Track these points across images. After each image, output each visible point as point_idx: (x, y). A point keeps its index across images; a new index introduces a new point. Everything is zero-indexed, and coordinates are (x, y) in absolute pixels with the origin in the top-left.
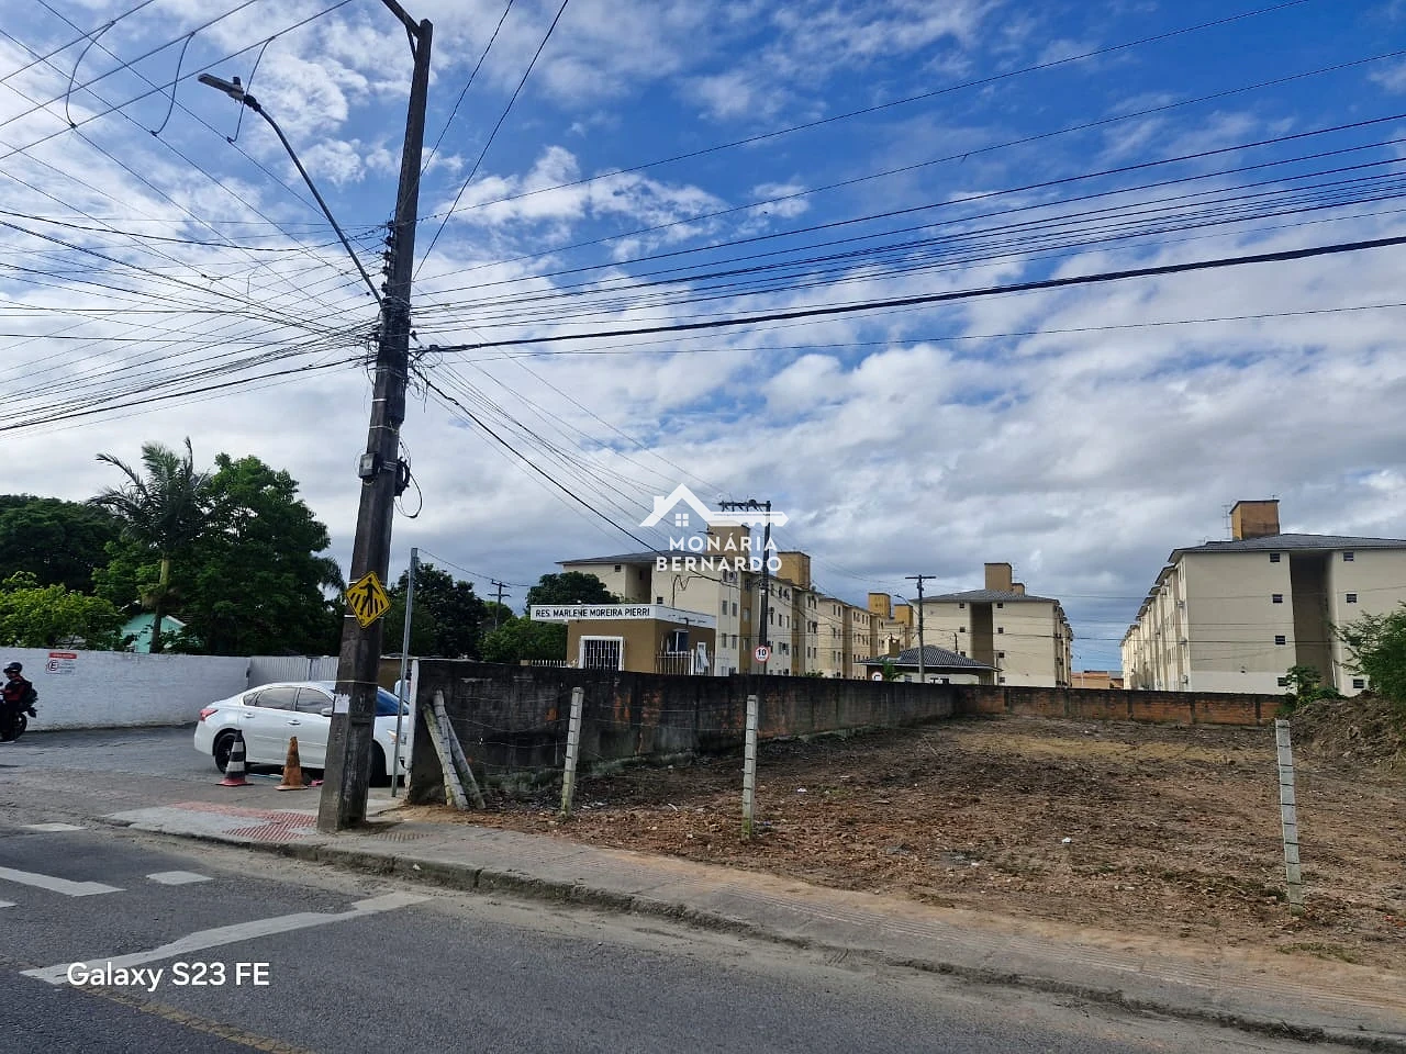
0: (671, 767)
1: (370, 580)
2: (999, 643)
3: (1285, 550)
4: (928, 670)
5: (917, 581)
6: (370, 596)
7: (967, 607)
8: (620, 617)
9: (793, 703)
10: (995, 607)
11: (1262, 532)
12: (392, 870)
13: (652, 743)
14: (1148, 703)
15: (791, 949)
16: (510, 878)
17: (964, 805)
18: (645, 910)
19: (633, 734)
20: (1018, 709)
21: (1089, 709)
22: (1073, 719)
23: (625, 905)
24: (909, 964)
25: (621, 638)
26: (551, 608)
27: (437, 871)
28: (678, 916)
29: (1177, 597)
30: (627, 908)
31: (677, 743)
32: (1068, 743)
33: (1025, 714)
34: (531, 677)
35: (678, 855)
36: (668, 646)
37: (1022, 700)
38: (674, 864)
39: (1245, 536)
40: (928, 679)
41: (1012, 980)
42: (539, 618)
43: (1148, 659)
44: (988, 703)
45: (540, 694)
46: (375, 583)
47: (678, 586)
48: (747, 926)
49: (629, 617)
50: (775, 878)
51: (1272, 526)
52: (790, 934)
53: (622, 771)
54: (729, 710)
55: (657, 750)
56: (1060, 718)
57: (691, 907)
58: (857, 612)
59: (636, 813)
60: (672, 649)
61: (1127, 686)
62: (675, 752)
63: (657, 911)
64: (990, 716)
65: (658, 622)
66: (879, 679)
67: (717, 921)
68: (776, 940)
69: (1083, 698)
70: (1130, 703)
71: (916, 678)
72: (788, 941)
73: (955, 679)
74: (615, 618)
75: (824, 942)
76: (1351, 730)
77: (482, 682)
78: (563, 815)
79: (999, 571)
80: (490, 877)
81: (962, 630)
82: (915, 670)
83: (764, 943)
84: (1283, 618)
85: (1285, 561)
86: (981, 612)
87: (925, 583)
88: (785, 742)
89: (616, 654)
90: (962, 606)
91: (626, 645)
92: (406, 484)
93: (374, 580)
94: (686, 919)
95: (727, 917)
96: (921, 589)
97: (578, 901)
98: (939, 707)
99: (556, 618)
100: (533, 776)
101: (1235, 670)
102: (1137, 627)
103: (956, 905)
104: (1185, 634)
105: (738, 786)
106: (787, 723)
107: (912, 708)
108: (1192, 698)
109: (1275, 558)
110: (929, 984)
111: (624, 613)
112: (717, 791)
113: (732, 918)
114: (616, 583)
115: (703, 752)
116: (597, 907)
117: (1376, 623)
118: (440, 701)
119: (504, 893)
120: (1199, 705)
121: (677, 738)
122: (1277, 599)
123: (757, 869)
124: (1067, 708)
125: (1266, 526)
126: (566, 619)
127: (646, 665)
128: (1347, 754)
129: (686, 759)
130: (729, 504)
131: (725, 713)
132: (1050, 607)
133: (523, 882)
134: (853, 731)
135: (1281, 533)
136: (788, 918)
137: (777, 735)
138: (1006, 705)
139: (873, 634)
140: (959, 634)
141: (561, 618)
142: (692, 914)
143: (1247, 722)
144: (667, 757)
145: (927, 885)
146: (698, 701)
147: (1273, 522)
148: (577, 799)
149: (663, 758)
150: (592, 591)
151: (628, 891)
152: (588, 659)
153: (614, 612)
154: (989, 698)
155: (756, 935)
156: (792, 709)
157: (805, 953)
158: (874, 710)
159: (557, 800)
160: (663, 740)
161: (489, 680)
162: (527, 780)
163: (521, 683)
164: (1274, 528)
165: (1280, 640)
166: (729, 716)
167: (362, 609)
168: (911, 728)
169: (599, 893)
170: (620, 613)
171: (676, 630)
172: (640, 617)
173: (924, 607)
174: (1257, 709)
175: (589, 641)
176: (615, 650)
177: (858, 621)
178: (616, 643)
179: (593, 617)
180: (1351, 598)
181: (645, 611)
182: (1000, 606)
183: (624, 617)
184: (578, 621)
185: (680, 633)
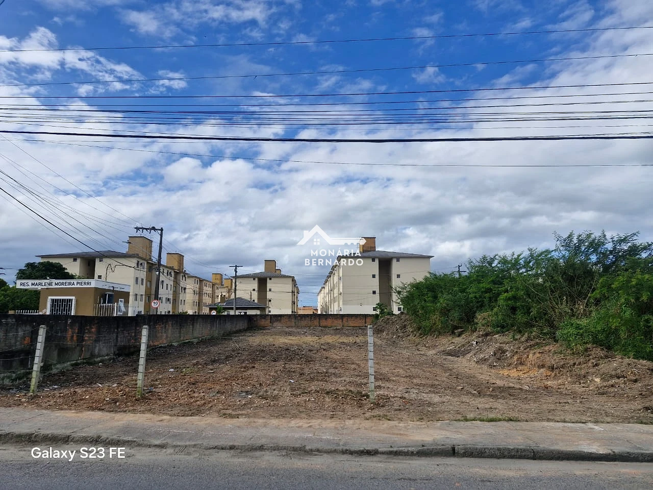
0: (101, 364)
2: (269, 295)
3: (377, 257)
4: (237, 309)
5: (235, 268)
7: (256, 279)
8: (73, 286)
9: (171, 327)
10: (268, 279)
11: (370, 250)
13: (90, 352)
14: (326, 319)
15: (158, 450)
17: (248, 370)
19: (78, 348)
20: (275, 324)
21: (304, 323)
22: (298, 327)
23: (65, 440)
24: (215, 448)
25: (73, 298)
26: (30, 282)
28: (97, 441)
29: (338, 276)
30: (67, 441)
31: (105, 351)
32: (294, 338)
33: (278, 326)
34: (14, 320)
35: (100, 410)
36: (102, 301)
37: (277, 320)
38: (97, 415)
39: (364, 251)
40: (237, 313)
41: (261, 448)
42: (22, 287)
43: (327, 301)
44: (263, 322)
45: (19, 329)
47: (109, 270)
48: (135, 441)
49: (79, 286)
50: (152, 415)
51: (373, 247)
52: (157, 442)
53: (71, 368)
54: (135, 333)
55: (93, 356)
56: (292, 327)
57: (104, 436)
58: (206, 282)
59: (76, 390)
60: (104, 302)
61: (319, 312)
62: (103, 356)
64: (263, 328)
65: (96, 289)
66: (215, 314)
67: (119, 441)
68: (150, 446)
69: (301, 318)
70: (319, 319)
71: (232, 313)
72: (156, 446)
73: (249, 312)
74: (70, 286)
75: (174, 443)
76: (396, 327)
78: (31, 395)
79: (270, 264)
81: (254, 290)
82: (232, 309)
83: (144, 448)
84: (375, 284)
85: (377, 261)
86: (262, 281)
87: (238, 269)
88: (165, 347)
89: (70, 307)
90: (254, 279)
91: (77, 301)
95: (125, 439)
96: (236, 272)
98: (242, 325)
99: (33, 287)
100: (14, 375)
101: (358, 304)
102: (324, 288)
103: (240, 417)
104: (341, 290)
105: (136, 371)
106: (167, 337)
107: (229, 326)
108: (343, 316)
109: (373, 260)
110: (223, 456)
111: (76, 284)
112: (125, 375)
113: (126, 439)
114: (73, 268)
115: (119, 355)
116: (48, 443)
117: (406, 286)
120: (345, 319)
121: (105, 349)
122: (374, 276)
123: (143, 412)
124: (295, 323)
125: (371, 248)
126: (39, 288)
127: (89, 312)
128: (395, 337)
129: (110, 360)
130: (141, 228)
131: (133, 334)
132: (291, 280)
133: (1, 435)
134: (200, 339)
135: (376, 250)
136: (157, 434)
137: (161, 344)
138: (271, 323)
139: (213, 293)
140: (252, 292)
141: (36, 287)
142: (105, 439)
143: (362, 325)
144: (99, 359)
145: (227, 409)
146: (118, 330)
148: (40, 386)
149: (96, 360)
150: (58, 272)
151: (68, 432)
152: (52, 310)
153: (70, 284)
154: (263, 320)
155: (139, 445)
156: (170, 331)
157: (165, 450)
158: (211, 328)
159: (28, 387)
160: (96, 351)
162: (8, 377)
163: (7, 324)
164: (373, 249)
165: (374, 292)
166: (135, 336)
168: (228, 336)
170: (73, 284)
171: (106, 293)
172: (85, 286)
173: (237, 280)
174: (365, 320)
175: (53, 300)
176: (69, 304)
177: (206, 286)
178: (71, 300)
179: (56, 286)
180: (398, 276)
181: (88, 283)
182: (270, 279)
183: (76, 286)
184: (47, 288)
185: (109, 295)
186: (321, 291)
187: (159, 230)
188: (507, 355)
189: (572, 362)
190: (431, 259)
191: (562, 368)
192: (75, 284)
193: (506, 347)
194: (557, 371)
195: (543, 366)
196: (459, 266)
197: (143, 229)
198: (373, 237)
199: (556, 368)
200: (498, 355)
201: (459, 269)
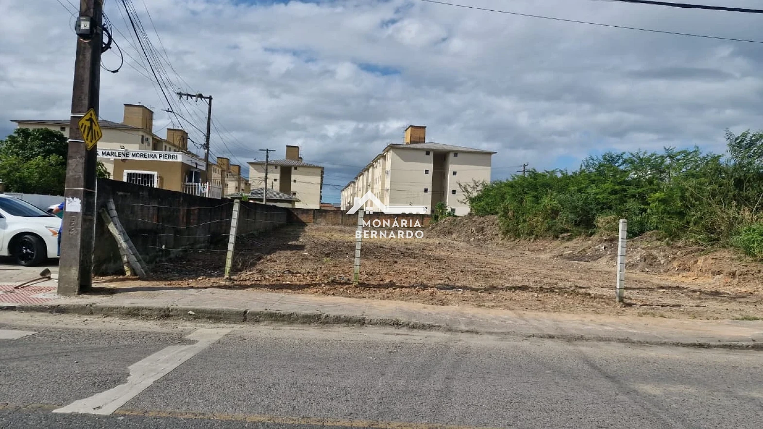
1: (91, 115)
2: (294, 187)
3: (432, 150)
5: (266, 152)
6: (91, 128)
7: (279, 168)
8: (155, 159)
10: (292, 169)
11: (418, 140)
12: (168, 316)
14: (378, 218)
15: (476, 335)
16: (273, 314)
18: (376, 324)
19: (187, 231)
20: (319, 220)
22: (345, 225)
23: (362, 322)
25: (156, 173)
27: (211, 313)
29: (384, 169)
30: (364, 323)
31: (202, 237)
33: (322, 222)
36: (187, 179)
37: (321, 216)
39: (412, 142)
44: (304, 218)
46: (94, 117)
48: (440, 326)
49: (162, 159)
52: (464, 328)
56: (339, 225)
57: (403, 320)
58: (215, 167)
60: (190, 181)
61: (342, 208)
62: (201, 243)
63: (384, 323)
64: (304, 224)
65: (182, 164)
67: (423, 325)
68: (462, 331)
72: (468, 331)
73: (279, 205)
74: (151, 159)
75: (484, 330)
76: (471, 230)
77: (126, 196)
78: (228, 278)
79: (293, 150)
80: (254, 314)
81: (275, 180)
84: (428, 181)
85: (432, 154)
86: (286, 172)
87: (270, 154)
89: (152, 182)
91: (159, 177)
92: (108, 46)
93: (93, 115)
94: (404, 326)
95: (426, 323)
96: (267, 156)
97: (327, 323)
101: (407, 204)
102: (354, 183)
104: (388, 185)
109: (428, 153)
117: (477, 184)
118: (113, 206)
119: (271, 323)
122: (427, 172)
124: (342, 220)
125: (420, 138)
126: (113, 158)
128: (472, 240)
130: (184, 94)
132: (319, 171)
133: (284, 315)
135: (427, 141)
138: (314, 219)
139: (223, 180)
140: (273, 182)
141: (108, 156)
142: (407, 323)
147: (423, 137)
153: (150, 155)
154: (305, 215)
155: (449, 330)
157: (484, 336)
161: (129, 194)
163: (143, 197)
164: (422, 140)
165: (426, 190)
167: (87, 136)
169: (343, 317)
170: (155, 156)
171: (192, 170)
172: (170, 160)
173: (269, 167)
174: (422, 220)
175: (131, 174)
176: (151, 180)
177: (216, 172)
178: (152, 176)
179: (134, 158)
180: (455, 173)
181: (174, 157)
182: (296, 168)
183: (158, 159)
184: (122, 160)
185: (195, 172)
186: (349, 185)
187: (207, 98)
188: (660, 261)
189: (756, 270)
190: (493, 155)
191: (746, 274)
192: (158, 156)
193: (654, 252)
194: (742, 277)
195: (720, 273)
196: (525, 166)
197: (188, 95)
198: (423, 126)
199: (740, 275)
200: (649, 261)
201: (525, 168)
